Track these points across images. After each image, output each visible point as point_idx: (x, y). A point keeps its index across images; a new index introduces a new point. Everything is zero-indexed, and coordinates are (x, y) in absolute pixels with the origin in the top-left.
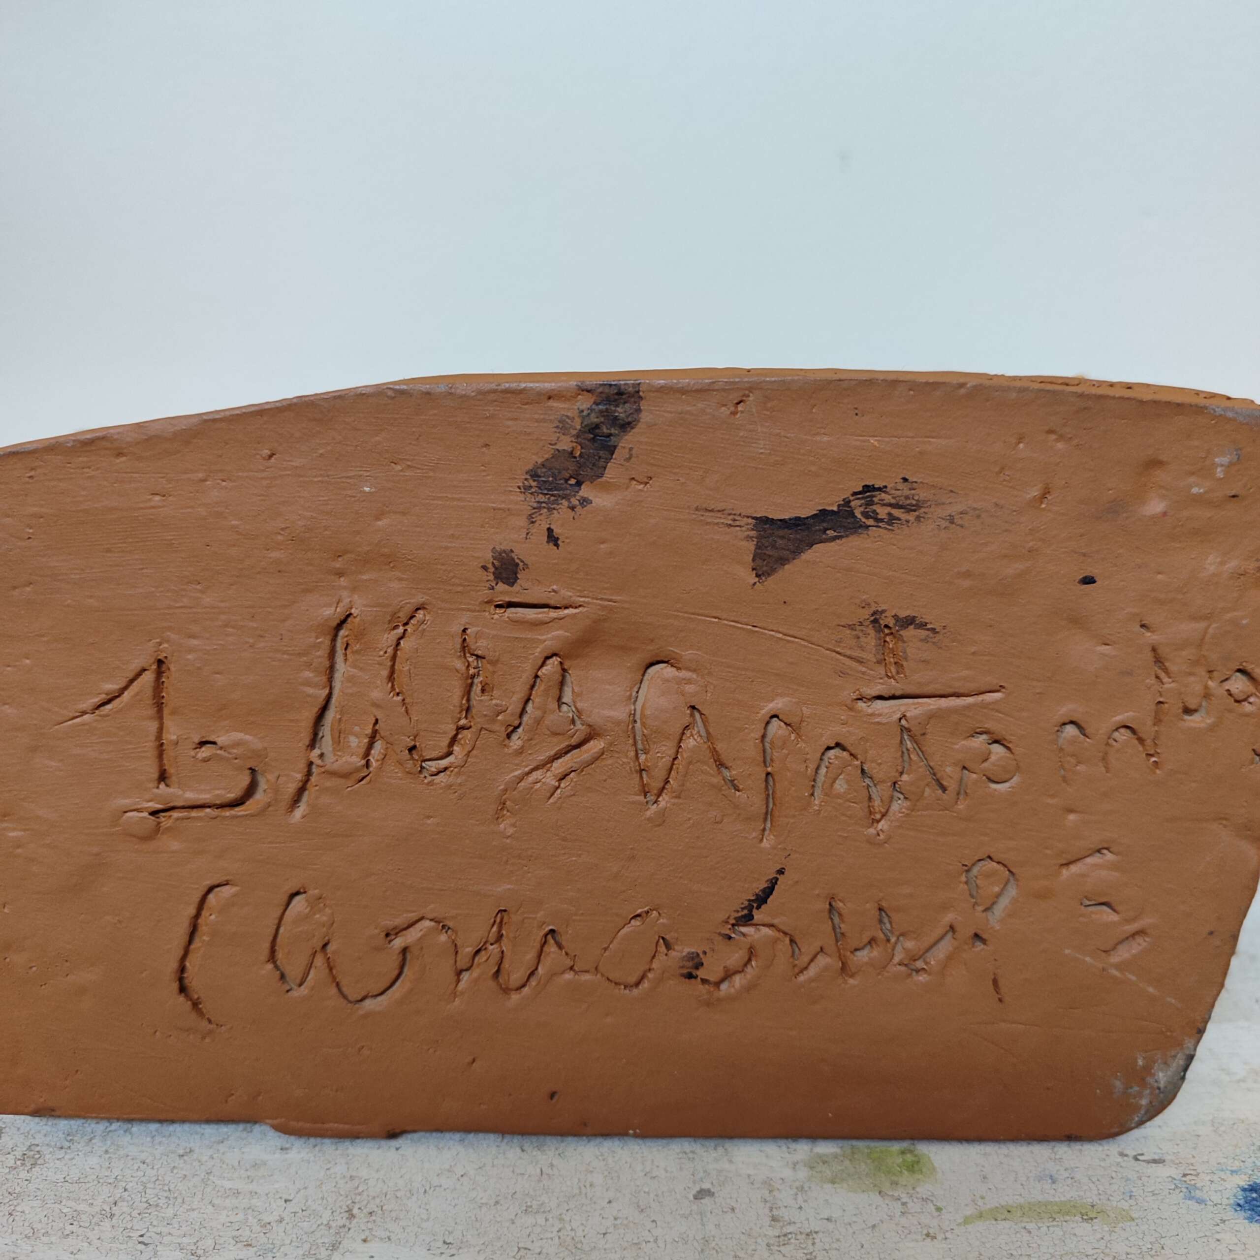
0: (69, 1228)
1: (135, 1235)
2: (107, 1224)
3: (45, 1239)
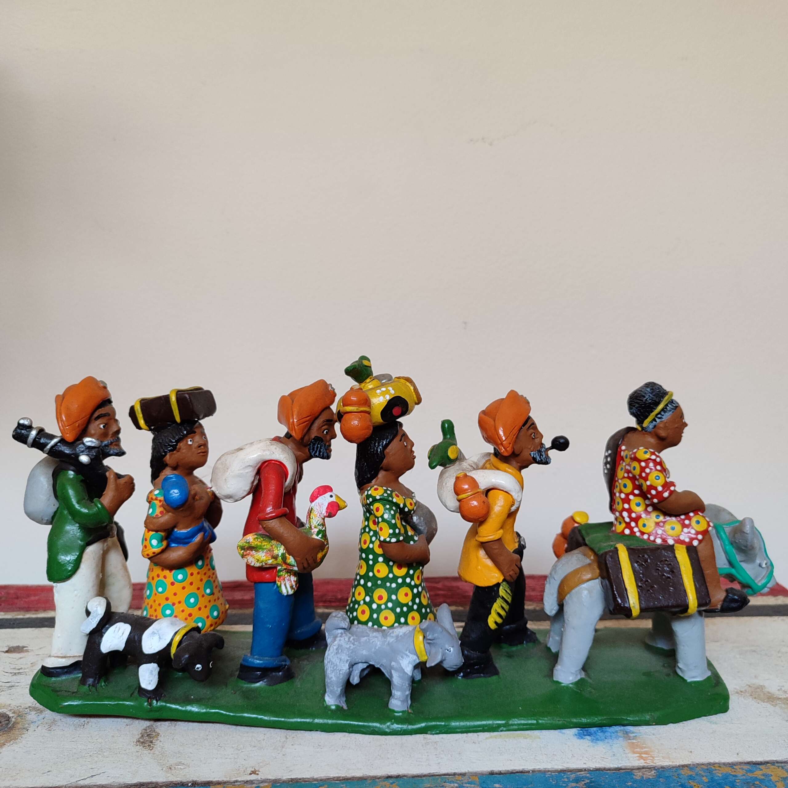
0: (194, 743)
1: (217, 744)
2: (206, 741)
3: (187, 746)
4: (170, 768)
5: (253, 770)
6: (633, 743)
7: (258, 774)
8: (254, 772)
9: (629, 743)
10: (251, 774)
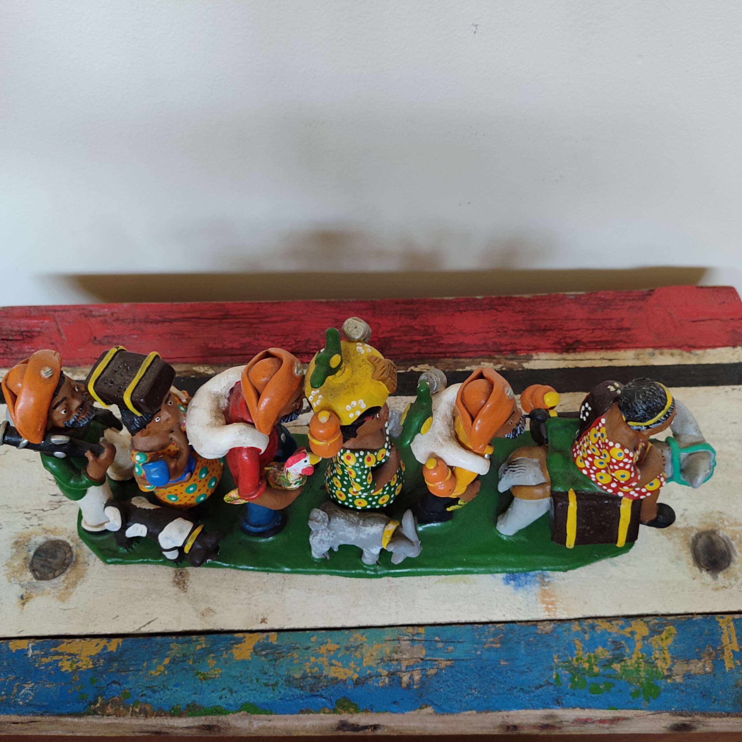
0: (216, 584)
1: (233, 586)
4: (203, 615)
5: (263, 617)
6: (545, 590)
7: (266, 623)
8: (263, 621)
9: (542, 589)
10: (261, 622)
